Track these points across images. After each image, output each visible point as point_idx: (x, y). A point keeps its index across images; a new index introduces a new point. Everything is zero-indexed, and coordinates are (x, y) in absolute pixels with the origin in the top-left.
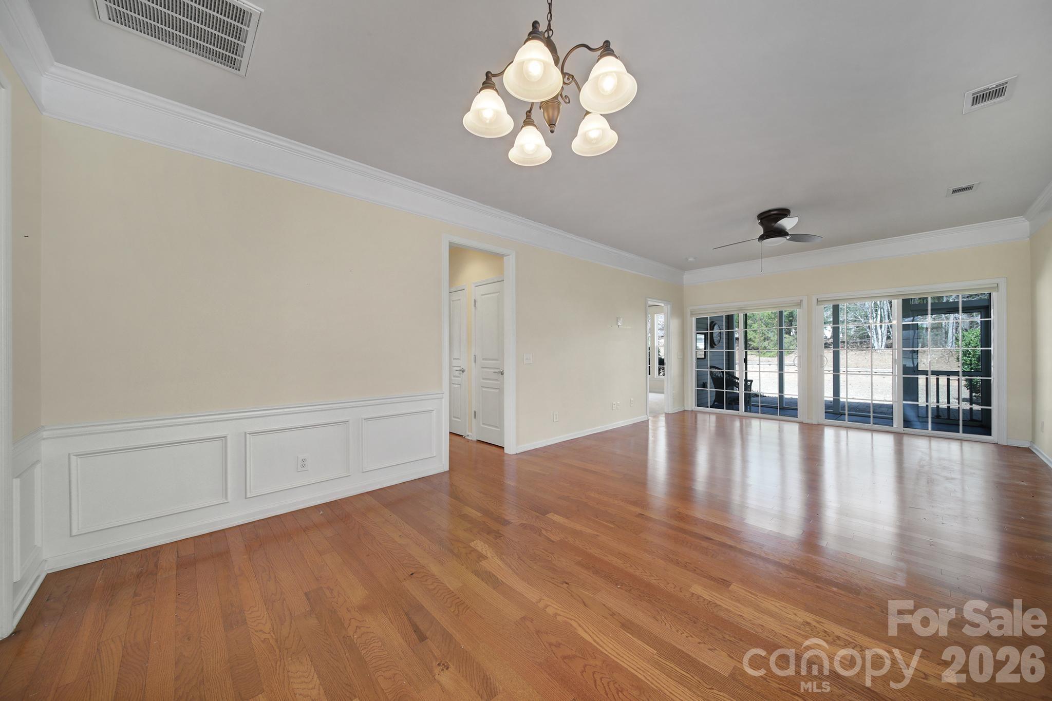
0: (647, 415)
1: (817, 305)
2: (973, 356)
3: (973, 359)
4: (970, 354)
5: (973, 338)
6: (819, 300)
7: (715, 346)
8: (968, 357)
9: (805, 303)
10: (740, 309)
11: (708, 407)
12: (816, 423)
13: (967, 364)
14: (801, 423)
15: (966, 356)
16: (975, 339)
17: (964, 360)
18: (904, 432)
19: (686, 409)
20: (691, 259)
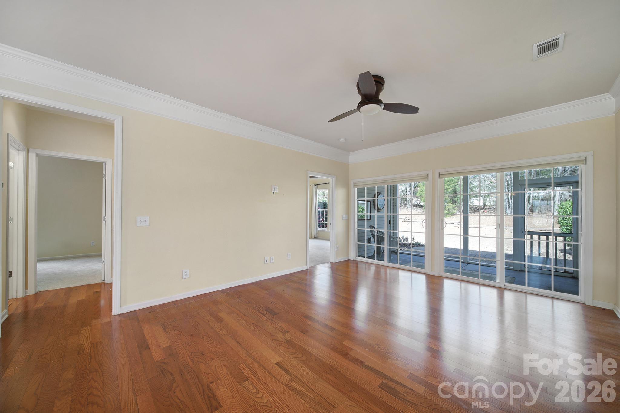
0: (307, 265)
1: (439, 178)
2: (569, 220)
3: (569, 222)
4: (566, 218)
5: (568, 207)
6: (440, 174)
7: (381, 211)
8: (565, 221)
9: (430, 177)
10: (385, 182)
11: (364, 257)
12: (437, 275)
13: (565, 226)
14: (426, 274)
15: (564, 220)
16: (570, 208)
17: (563, 223)
18: (505, 287)
19: (350, 258)
20: (342, 140)
